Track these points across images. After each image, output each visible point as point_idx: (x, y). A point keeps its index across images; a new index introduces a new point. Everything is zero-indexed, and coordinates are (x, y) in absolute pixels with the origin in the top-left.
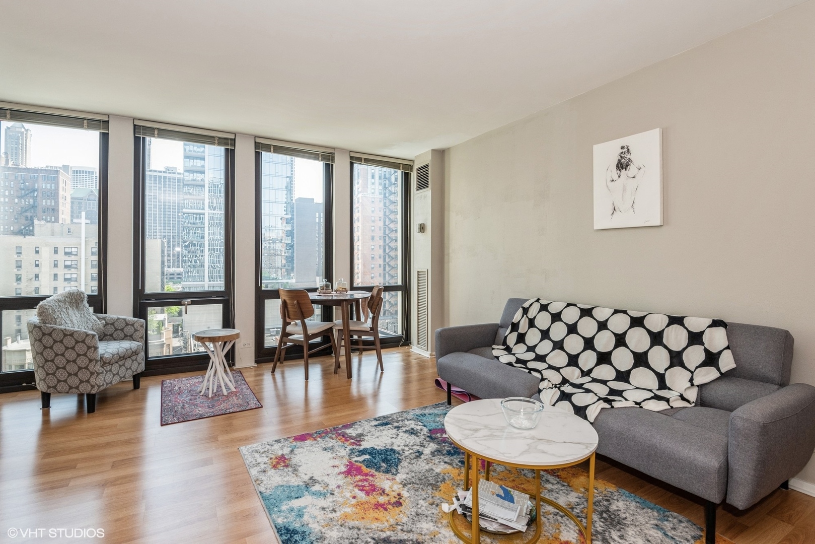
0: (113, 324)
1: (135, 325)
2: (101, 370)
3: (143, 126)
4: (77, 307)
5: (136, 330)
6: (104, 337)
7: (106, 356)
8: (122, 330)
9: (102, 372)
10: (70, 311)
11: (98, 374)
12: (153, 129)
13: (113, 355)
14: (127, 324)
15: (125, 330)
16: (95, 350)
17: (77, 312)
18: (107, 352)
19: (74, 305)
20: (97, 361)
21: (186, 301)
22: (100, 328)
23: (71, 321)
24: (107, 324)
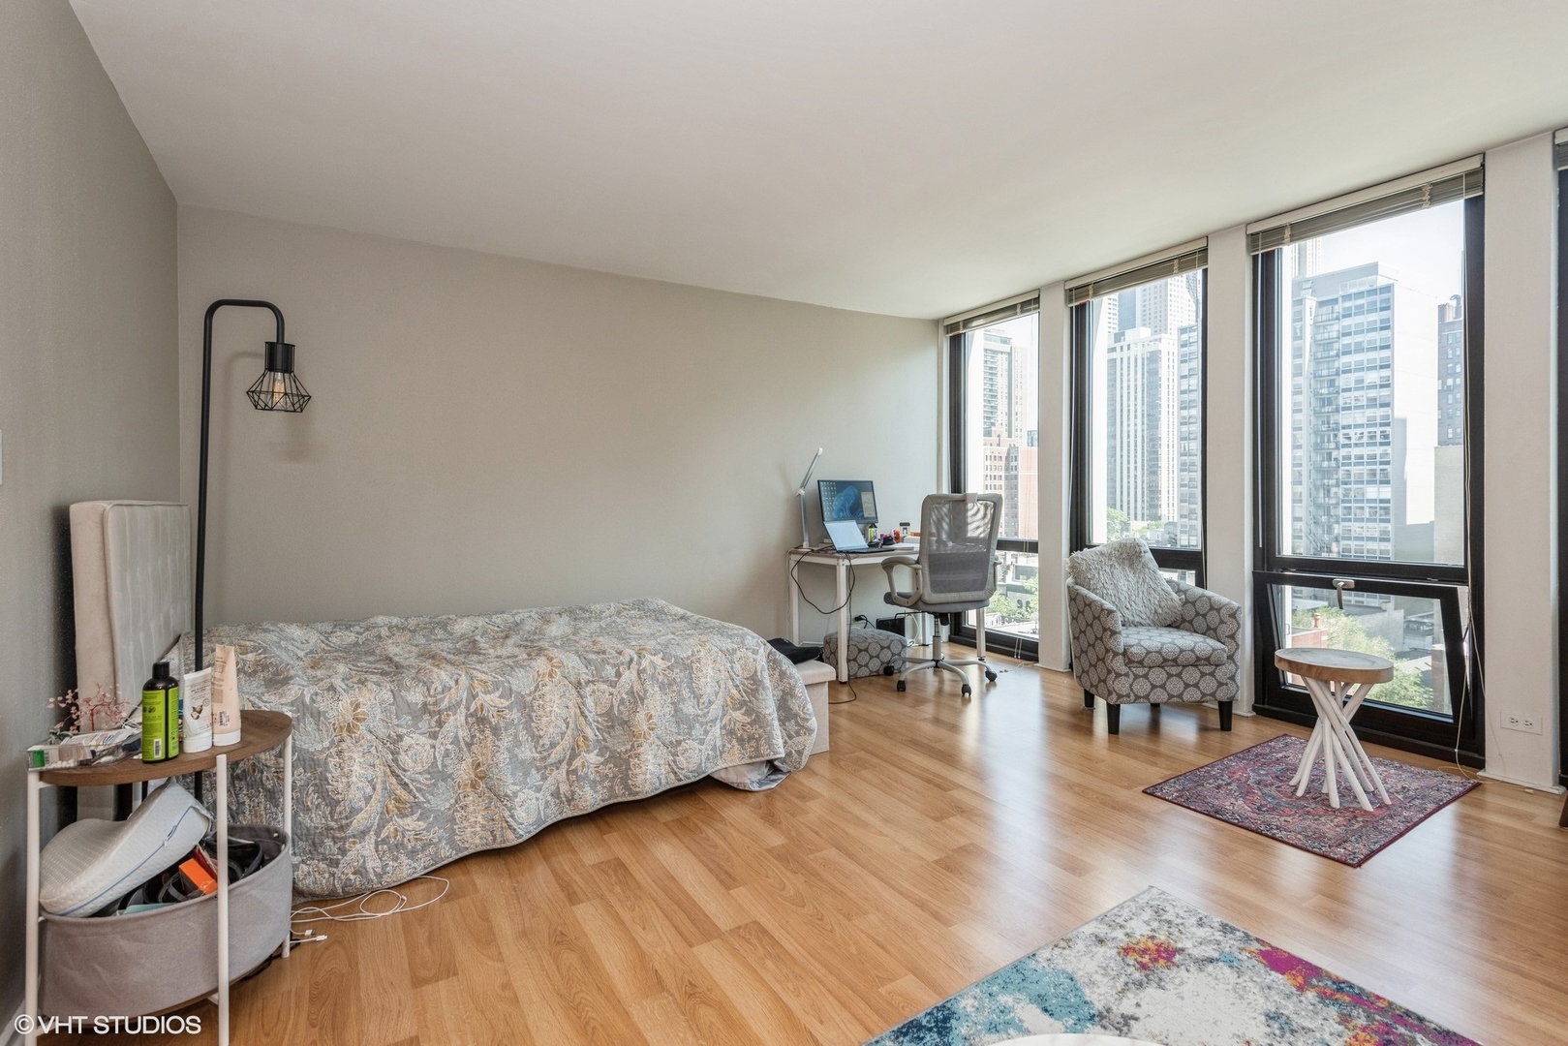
0: (1193, 603)
1: (1222, 611)
2: (1124, 669)
3: (1263, 232)
4: (1131, 566)
5: (1222, 622)
6: (1182, 622)
7: (1134, 650)
8: (1204, 616)
9: (1127, 675)
10: (1118, 571)
11: (1118, 675)
12: (1282, 228)
13: (1148, 652)
14: (1212, 608)
15: (1208, 617)
16: (1111, 636)
17: (1131, 575)
18: (1139, 644)
19: (1126, 562)
20: (1116, 654)
21: (1341, 581)
22: (1175, 607)
23: (1116, 586)
24: (1187, 602)
